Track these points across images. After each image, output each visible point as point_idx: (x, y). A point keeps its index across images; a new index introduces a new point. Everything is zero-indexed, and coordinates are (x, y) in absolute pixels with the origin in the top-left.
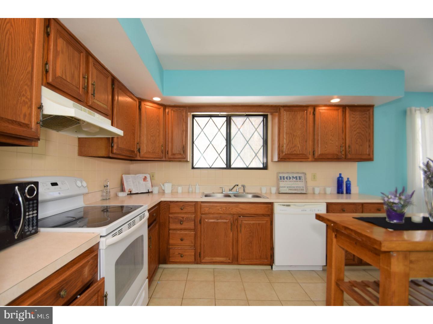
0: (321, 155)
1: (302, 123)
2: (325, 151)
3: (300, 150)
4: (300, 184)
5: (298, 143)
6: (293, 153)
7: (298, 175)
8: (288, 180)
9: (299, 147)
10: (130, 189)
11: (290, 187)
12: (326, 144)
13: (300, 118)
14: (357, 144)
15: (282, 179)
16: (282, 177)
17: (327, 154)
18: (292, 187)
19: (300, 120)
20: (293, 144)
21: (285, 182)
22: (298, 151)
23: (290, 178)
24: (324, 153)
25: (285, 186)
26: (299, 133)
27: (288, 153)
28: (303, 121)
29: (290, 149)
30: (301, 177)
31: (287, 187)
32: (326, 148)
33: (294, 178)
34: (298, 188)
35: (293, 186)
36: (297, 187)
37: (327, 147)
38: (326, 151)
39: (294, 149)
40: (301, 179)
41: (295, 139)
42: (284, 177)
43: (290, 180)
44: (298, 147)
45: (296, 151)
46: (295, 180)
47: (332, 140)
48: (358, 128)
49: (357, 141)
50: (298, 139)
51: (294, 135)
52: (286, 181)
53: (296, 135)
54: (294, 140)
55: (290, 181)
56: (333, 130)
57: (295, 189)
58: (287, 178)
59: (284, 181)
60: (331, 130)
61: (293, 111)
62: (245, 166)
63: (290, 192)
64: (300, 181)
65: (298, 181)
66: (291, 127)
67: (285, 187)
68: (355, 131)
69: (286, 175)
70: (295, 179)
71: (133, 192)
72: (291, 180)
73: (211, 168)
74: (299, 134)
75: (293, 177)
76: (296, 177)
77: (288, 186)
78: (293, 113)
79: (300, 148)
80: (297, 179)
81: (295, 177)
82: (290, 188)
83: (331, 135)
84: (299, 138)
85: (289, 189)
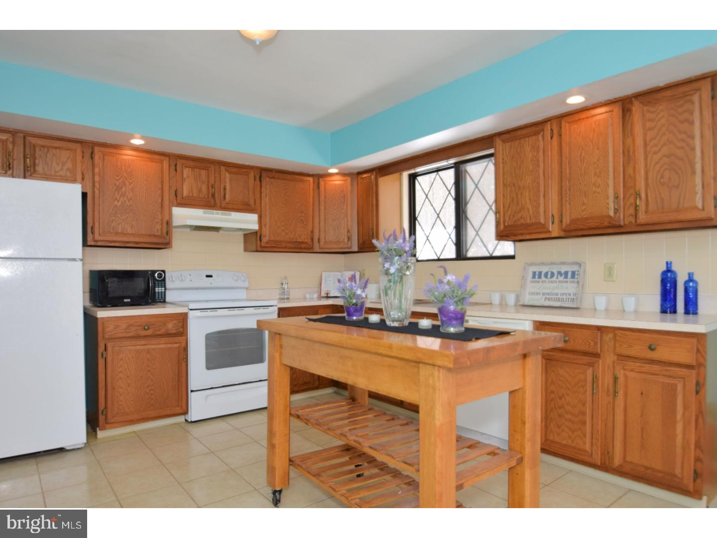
0: (573, 221)
1: (535, 159)
2: (583, 211)
3: (532, 217)
4: (570, 288)
5: (528, 201)
6: (519, 223)
7: (570, 269)
8: (547, 280)
9: (530, 209)
10: (328, 291)
11: (548, 294)
12: (585, 196)
13: (530, 151)
14: (663, 184)
15: (537, 277)
16: (537, 273)
17: (587, 219)
18: (552, 294)
19: (530, 155)
20: (518, 204)
21: (540, 284)
22: (528, 218)
23: (553, 275)
24: (580, 217)
25: (539, 291)
26: (528, 181)
27: (510, 223)
28: (535, 154)
29: (514, 216)
30: (576, 273)
31: (544, 294)
32: (584, 204)
33: (561, 275)
34: (564, 297)
35: (556, 291)
36: (563, 294)
37: (586, 203)
38: (584, 213)
39: (520, 215)
40: (576, 276)
41: (521, 194)
42: (540, 273)
43: (552, 280)
44: (528, 210)
45: (524, 219)
46: (561, 278)
47: (597, 185)
48: (665, 144)
49: (662, 177)
50: (527, 194)
51: (519, 187)
52: (543, 282)
53: (524, 187)
54: (519, 196)
55: (551, 282)
56: (598, 160)
57: (559, 299)
58: (546, 275)
59: (538, 282)
60: (595, 163)
61: (516, 139)
62: (487, 255)
63: (547, 303)
64: (571, 282)
65: (567, 282)
66: (515, 172)
67: (540, 294)
68: (655, 153)
69: (544, 269)
70: (563, 276)
71: (332, 295)
72: (554, 279)
73: (439, 260)
74: (529, 183)
75: (559, 273)
76: (566, 273)
77: (546, 291)
78: (517, 142)
79: (531, 211)
80: (566, 277)
81: (563, 272)
82: (548, 297)
83: (595, 174)
84: (529, 191)
85: (546, 299)
